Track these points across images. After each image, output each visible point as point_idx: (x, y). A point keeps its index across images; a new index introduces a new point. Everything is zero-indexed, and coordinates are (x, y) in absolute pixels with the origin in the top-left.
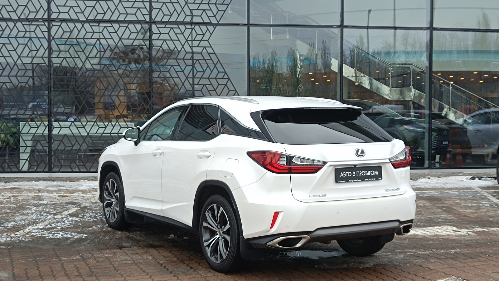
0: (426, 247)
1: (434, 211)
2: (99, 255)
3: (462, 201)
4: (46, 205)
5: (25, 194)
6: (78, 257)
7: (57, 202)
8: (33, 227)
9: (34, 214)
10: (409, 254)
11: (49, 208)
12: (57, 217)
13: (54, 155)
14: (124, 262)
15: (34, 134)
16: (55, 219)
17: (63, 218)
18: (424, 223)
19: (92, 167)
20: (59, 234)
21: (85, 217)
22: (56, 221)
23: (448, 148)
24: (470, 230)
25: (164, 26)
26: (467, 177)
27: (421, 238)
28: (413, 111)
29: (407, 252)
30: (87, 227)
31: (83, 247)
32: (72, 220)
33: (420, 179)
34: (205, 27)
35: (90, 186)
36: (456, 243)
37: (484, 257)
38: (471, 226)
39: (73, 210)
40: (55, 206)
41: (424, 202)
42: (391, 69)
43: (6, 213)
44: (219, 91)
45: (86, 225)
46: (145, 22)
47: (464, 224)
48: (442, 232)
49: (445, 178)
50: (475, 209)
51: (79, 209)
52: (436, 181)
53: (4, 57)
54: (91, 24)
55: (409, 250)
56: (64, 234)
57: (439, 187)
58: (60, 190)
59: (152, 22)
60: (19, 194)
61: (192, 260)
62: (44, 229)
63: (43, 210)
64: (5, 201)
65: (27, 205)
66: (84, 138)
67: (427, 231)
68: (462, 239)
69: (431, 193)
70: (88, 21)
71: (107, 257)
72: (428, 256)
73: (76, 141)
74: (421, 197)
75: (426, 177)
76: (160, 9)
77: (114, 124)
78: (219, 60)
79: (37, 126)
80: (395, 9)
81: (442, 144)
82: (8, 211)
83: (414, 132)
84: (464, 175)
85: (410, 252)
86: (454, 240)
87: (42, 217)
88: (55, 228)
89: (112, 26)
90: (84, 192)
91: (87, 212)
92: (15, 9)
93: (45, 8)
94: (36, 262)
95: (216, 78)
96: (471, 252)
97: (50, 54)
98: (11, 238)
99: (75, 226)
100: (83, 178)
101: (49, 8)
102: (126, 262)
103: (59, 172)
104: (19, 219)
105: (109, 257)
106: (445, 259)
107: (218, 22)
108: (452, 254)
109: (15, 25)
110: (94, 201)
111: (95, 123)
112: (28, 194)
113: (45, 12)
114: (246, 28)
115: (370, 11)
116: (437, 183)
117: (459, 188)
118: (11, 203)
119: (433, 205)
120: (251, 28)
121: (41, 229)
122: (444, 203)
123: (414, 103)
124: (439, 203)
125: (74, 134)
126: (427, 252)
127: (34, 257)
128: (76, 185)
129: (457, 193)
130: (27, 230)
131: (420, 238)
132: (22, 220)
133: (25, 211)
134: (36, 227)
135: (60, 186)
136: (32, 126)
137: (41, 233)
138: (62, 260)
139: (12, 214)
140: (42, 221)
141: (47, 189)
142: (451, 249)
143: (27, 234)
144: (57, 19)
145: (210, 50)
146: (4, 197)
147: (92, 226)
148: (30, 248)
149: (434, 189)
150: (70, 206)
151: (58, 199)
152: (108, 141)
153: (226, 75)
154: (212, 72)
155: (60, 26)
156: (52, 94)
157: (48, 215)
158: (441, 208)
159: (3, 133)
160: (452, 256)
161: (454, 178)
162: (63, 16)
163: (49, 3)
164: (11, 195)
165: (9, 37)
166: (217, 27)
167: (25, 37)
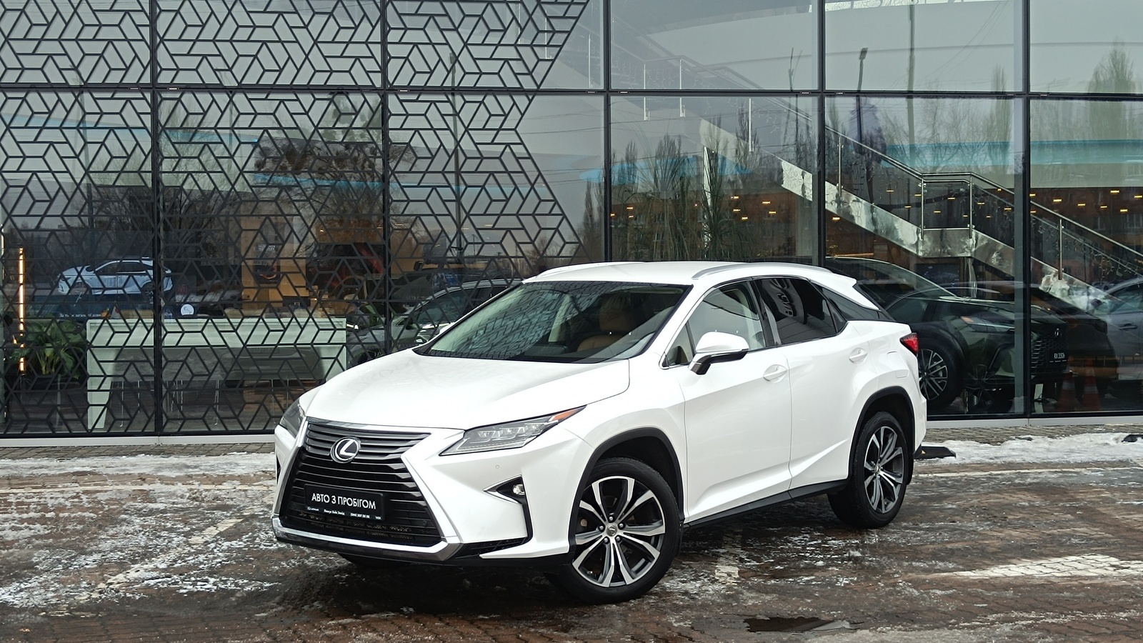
0: (1061, 606)
1: (1057, 519)
2: (311, 633)
3: (1116, 494)
4: (164, 511)
5: (111, 488)
6: (264, 637)
7: (188, 505)
8: (145, 566)
9: (141, 534)
10: (1024, 623)
11: (173, 519)
12: (193, 540)
13: (166, 393)
15: (122, 347)
16: (190, 545)
17: (207, 543)
18: (1040, 547)
20: (207, 581)
21: (258, 540)
22: (193, 550)
23: (1063, 368)
25: (414, 97)
26: (1117, 435)
27: (1043, 586)
28: (974, 281)
29: (1017, 619)
30: (267, 564)
32: (229, 547)
33: (1009, 441)
34: (508, 98)
35: (256, 466)
36: (1126, 596)
39: (228, 524)
40: (184, 515)
41: (1029, 496)
42: (922, 185)
43: (76, 532)
44: (540, 244)
45: (264, 559)
46: (372, 89)
47: (1131, 548)
48: (1086, 570)
49: (1066, 439)
51: (240, 520)
52: (1046, 445)
53: (53, 173)
54: (250, 96)
55: (1022, 615)
56: (219, 582)
57: (1057, 460)
58: (190, 477)
59: (387, 89)
60: (98, 488)
62: (169, 571)
63: (160, 525)
64: (68, 504)
65: (119, 513)
66: (236, 355)
67: (1053, 568)
68: (1137, 585)
69: (1040, 476)
70: (243, 88)
72: (1069, 627)
73: (216, 361)
74: (1019, 484)
75: (1022, 437)
76: (407, 59)
77: (302, 321)
78: (540, 174)
79: (129, 327)
80: (912, 50)
81: (1052, 358)
82: (79, 527)
83: (986, 332)
84: (1108, 430)
85: (1024, 619)
86: (1118, 588)
87: (160, 542)
88: (195, 566)
89: (298, 100)
90: (243, 479)
91: (260, 529)
92: (76, 64)
93: (146, 61)
95: (533, 215)
97: (156, 164)
98: (100, 593)
99: (240, 563)
100: (234, 447)
101: (154, 60)
103: (179, 433)
104: (108, 546)
105: (335, 636)
106: (1110, 635)
107: (539, 87)
108: (1122, 623)
109: (76, 100)
111: (261, 321)
112: (119, 487)
113: (145, 69)
114: (601, 99)
115: (864, 52)
116: (1049, 450)
117: (1103, 462)
118: (84, 509)
119: (1052, 502)
120: (613, 99)
121: (163, 570)
122: (1077, 500)
123: (976, 263)
124: (1064, 499)
125: (211, 346)
126: (1064, 619)
128: (223, 464)
129: (1099, 474)
130: (132, 575)
131: (1039, 585)
132: (116, 548)
133: (119, 527)
134: (151, 566)
135: (188, 467)
136: (116, 330)
137: (165, 580)
139: (89, 535)
140: (162, 551)
141: (159, 474)
142: (1118, 612)
143: (135, 582)
144: (171, 84)
145: (519, 150)
146: (66, 495)
147: (279, 562)
148: (150, 616)
149: (1045, 465)
150: (218, 513)
151: (188, 498)
152: (290, 361)
153: (556, 207)
154: (524, 200)
155: (179, 100)
156: (163, 255)
157: (173, 535)
158: (1072, 510)
160: (1125, 628)
161: (1088, 439)
162: (184, 78)
163: (153, 49)
164: (80, 489)
165: (64, 126)
166: (536, 98)
167: (99, 126)
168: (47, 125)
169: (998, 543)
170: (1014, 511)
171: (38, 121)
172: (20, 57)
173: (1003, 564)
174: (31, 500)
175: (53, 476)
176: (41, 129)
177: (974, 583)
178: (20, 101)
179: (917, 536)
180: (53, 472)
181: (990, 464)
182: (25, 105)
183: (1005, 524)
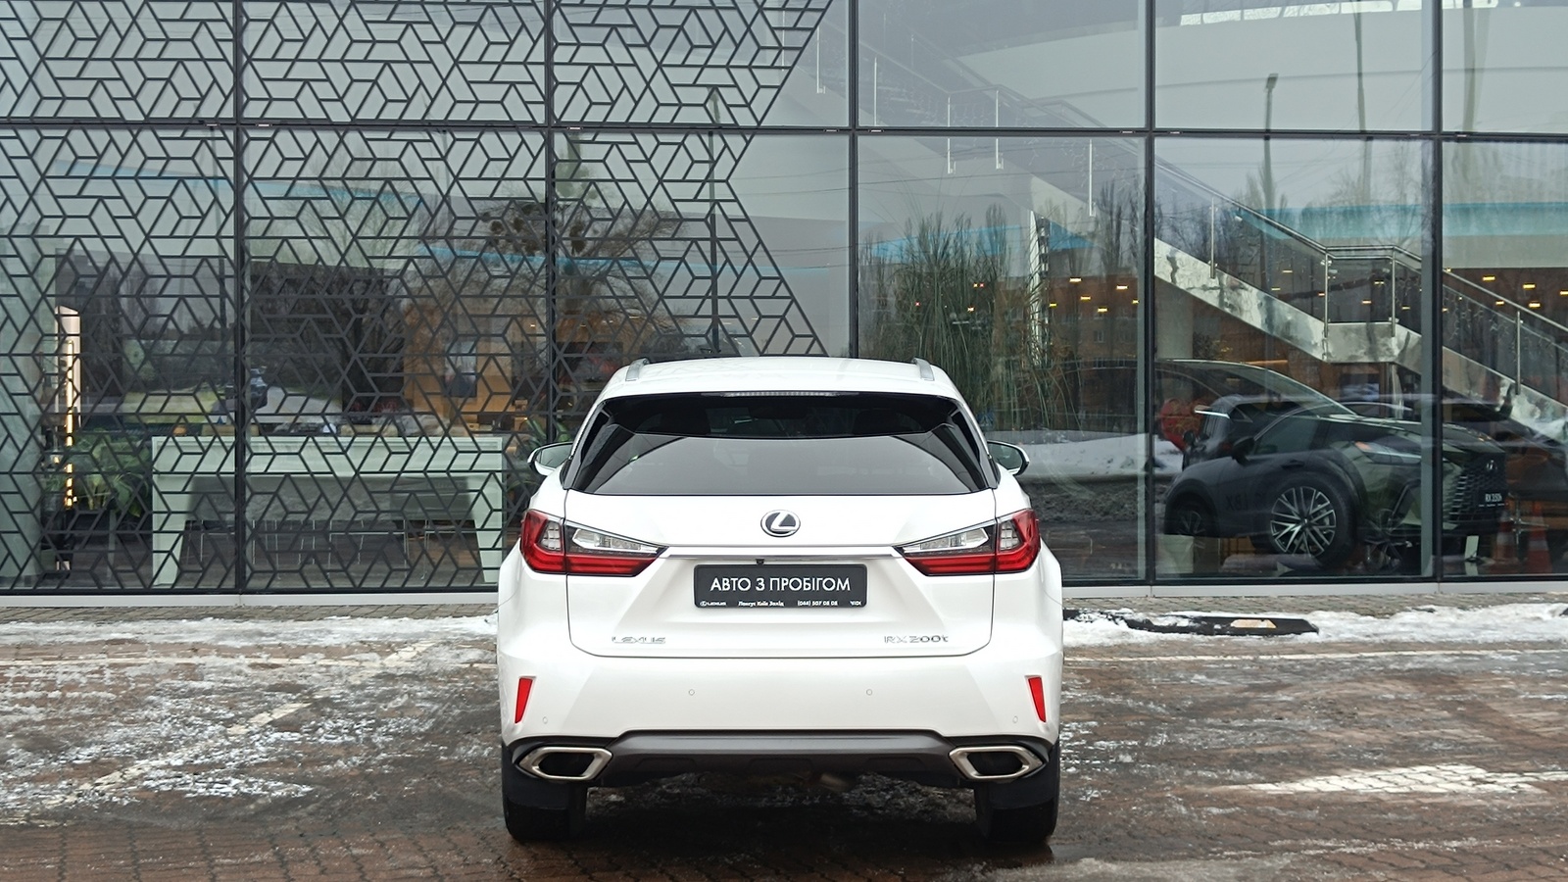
0: (1369, 833)
1: (1426, 717)
2: (334, 852)
3: (1524, 685)
4: (209, 692)
5: (147, 660)
6: (267, 856)
7: (243, 684)
8: (154, 763)
9: (166, 722)
10: (1312, 852)
11: (217, 702)
12: (234, 729)
13: (251, 537)
14: (403, 873)
15: (192, 474)
16: (227, 737)
17: (251, 733)
18: (1385, 753)
19: (370, 575)
20: (227, 783)
21: (321, 731)
22: (227, 743)
23: (1500, 515)
24: (1529, 777)
25: (589, 137)
26: (1554, 606)
27: (1364, 805)
28: (1401, 396)
29: (1306, 847)
30: (318, 763)
31: (290, 826)
32: (277, 739)
33: (1402, 613)
35: (354, 635)
36: (1474, 819)
37: (1550, 866)
38: (1533, 764)
39: (288, 709)
40: (233, 696)
41: (1400, 686)
42: (1326, 263)
43: (80, 718)
44: (760, 337)
45: (318, 756)
46: (532, 126)
47: (1512, 757)
48: (1434, 784)
49: (1483, 610)
50: (1560, 711)
51: (305, 705)
52: (1453, 619)
53: (103, 238)
55: (1315, 842)
56: (243, 785)
57: (1459, 639)
58: (260, 648)
59: (552, 126)
60: (131, 660)
61: (618, 868)
62: (188, 767)
63: (197, 710)
64: (84, 680)
65: (149, 693)
66: (346, 485)
67: (1389, 782)
68: (1495, 806)
69: (1427, 660)
71: (356, 858)
72: (1371, 859)
73: (319, 493)
74: (1395, 670)
75: (1422, 607)
76: (579, 85)
77: (435, 440)
78: (760, 242)
79: (202, 448)
80: (1360, 75)
81: (1482, 501)
82: (88, 711)
83: (1390, 464)
84: (1546, 600)
85: (1315, 847)
86: (1468, 808)
87: (190, 732)
88: (221, 765)
90: (330, 652)
91: (330, 716)
92: (135, 92)
93: (227, 87)
94: (136, 870)
95: (751, 297)
96: (1512, 850)
97: (241, 227)
98: (79, 795)
99: (283, 760)
100: (339, 610)
101: (238, 87)
102: (410, 872)
103: (267, 591)
104: (116, 736)
105: (363, 856)
106: (1422, 870)
107: (759, 123)
108: (1447, 855)
109: (135, 140)
110: (358, 682)
111: (379, 440)
112: (159, 660)
113: (227, 98)
114: (845, 139)
115: (1272, 80)
116: (1454, 626)
117: (1524, 642)
118: (101, 687)
119: (1427, 697)
120: (861, 140)
121: (176, 768)
122: (1464, 692)
123: (1402, 371)
124: (1447, 691)
125: (312, 474)
126: (1371, 849)
127: (135, 854)
128: (311, 632)
129: (1512, 658)
130: (133, 771)
131: (1360, 803)
132: (126, 739)
133: (140, 711)
134: (162, 762)
135: (263, 635)
136: (185, 450)
137: (172, 780)
138: (217, 865)
139: (97, 721)
140: (187, 744)
141: (220, 643)
142: (1450, 840)
143: (131, 783)
144: (262, 119)
145: (732, 210)
146: (84, 670)
147: (335, 760)
148: (130, 826)
149: (1441, 645)
150: (280, 696)
151: (246, 676)
152: (418, 495)
153: (782, 286)
154: (739, 277)
155: (272, 140)
156: (248, 350)
157: (209, 723)
158: (1451, 706)
159: (96, 470)
160: (1447, 861)
161: (1513, 612)
162: (280, 111)
163: (238, 72)
164: (106, 661)
165: (118, 175)
166: (755, 138)
167: (164, 175)
168: (96, 174)
169: (1328, 747)
170: (1370, 706)
171: (84, 168)
172: (60, 82)
173: (1322, 774)
174: (35, 675)
175: (80, 644)
176: (88, 179)
177: (1270, 799)
178: (60, 141)
179: (1222, 736)
180: (80, 640)
181: (1364, 644)
182: (66, 147)
183: (1353, 721)
